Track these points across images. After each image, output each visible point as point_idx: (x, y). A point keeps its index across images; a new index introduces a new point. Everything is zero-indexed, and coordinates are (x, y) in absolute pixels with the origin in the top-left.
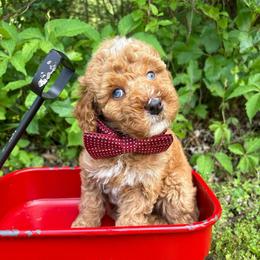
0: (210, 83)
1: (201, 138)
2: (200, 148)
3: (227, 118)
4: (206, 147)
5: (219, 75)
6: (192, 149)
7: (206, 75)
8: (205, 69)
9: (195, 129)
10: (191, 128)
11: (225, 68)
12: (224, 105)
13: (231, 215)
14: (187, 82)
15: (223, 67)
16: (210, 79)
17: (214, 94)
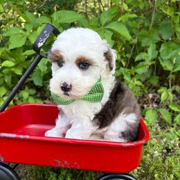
0: (163, 61)
1: (153, 99)
2: (151, 106)
3: (172, 86)
4: (155, 105)
5: (170, 55)
6: (145, 106)
7: (161, 55)
8: (161, 51)
9: (149, 93)
10: (146, 92)
11: (175, 51)
12: (171, 77)
13: (165, 151)
14: (146, 59)
15: (174, 50)
16: (163, 58)
17: (165, 69)
